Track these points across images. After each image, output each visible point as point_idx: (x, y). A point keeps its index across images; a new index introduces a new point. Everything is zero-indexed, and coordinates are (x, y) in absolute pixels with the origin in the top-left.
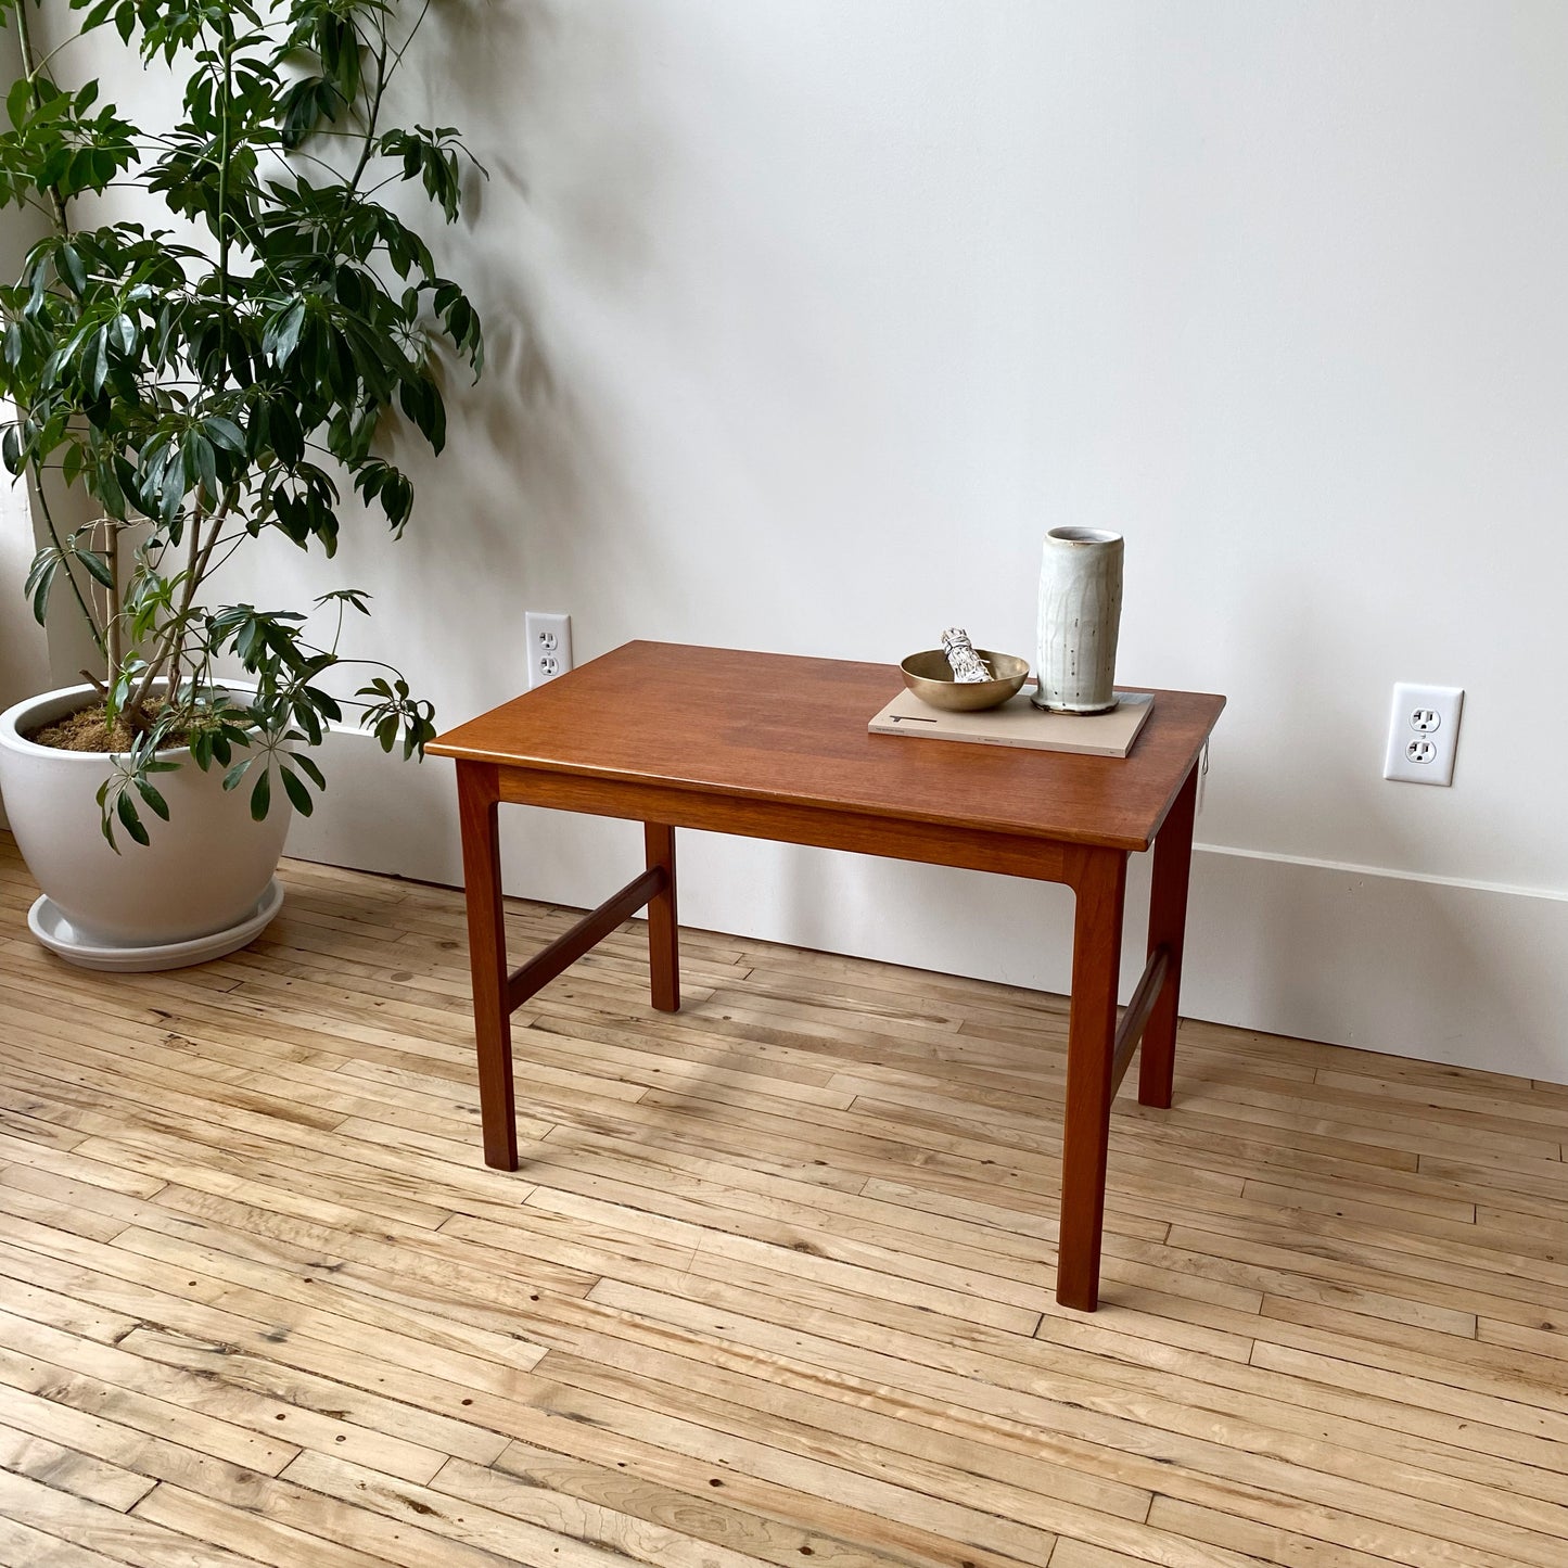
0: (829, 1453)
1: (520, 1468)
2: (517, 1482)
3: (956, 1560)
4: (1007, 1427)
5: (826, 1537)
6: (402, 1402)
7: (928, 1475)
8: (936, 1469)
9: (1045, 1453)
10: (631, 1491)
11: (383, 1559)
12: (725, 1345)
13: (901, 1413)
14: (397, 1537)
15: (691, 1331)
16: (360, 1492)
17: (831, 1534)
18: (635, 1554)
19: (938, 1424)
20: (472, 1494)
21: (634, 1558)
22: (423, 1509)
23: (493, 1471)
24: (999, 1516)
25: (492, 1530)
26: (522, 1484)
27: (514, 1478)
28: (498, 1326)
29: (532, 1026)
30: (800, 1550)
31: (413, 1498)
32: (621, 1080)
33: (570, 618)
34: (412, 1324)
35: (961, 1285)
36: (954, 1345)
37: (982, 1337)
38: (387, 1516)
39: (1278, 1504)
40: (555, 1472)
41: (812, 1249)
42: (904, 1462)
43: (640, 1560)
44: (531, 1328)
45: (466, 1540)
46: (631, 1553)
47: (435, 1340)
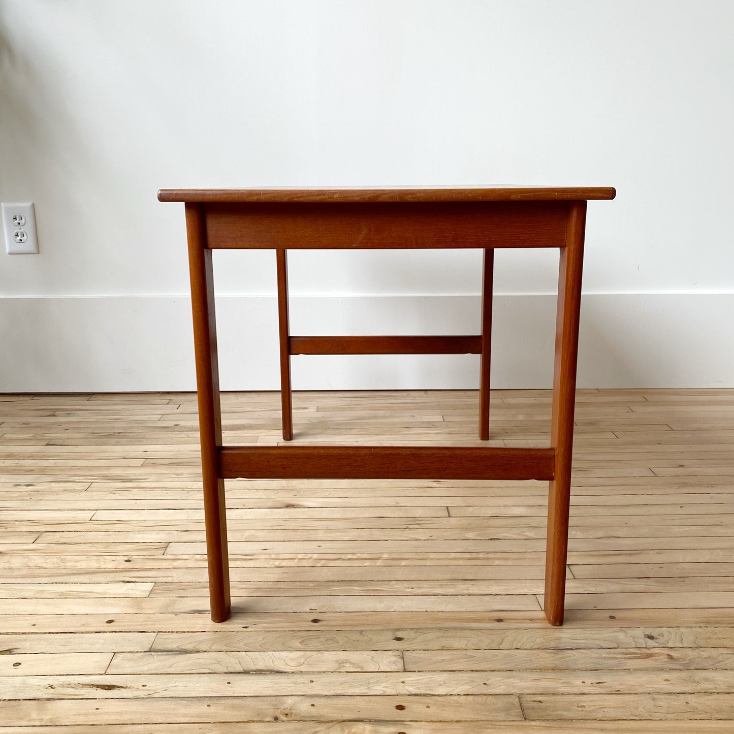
0: (376, 590)
1: (174, 646)
2: (174, 654)
3: (490, 620)
4: (468, 556)
5: (406, 629)
6: (57, 633)
7: (441, 586)
8: (444, 583)
9: (497, 562)
10: (261, 639)
11: (93, 725)
12: (273, 556)
13: (403, 563)
14: (97, 709)
15: (246, 555)
16: (52, 691)
17: (408, 627)
18: (287, 670)
19: (429, 563)
20: (145, 669)
21: (288, 673)
22: (110, 687)
23: (153, 653)
24: (496, 595)
25: (172, 685)
26: (179, 654)
27: (171, 653)
28: (109, 579)
29: (48, 445)
30: (394, 639)
31: (97, 683)
32: (124, 458)
33: (33, 204)
34: (42, 591)
35: (393, 504)
36: (410, 529)
37: (422, 522)
38: (82, 699)
39: (630, 554)
40: (200, 642)
41: (296, 506)
42: (425, 584)
43: (293, 673)
44: (134, 575)
45: (155, 696)
46: (283, 670)
47: (64, 596)
